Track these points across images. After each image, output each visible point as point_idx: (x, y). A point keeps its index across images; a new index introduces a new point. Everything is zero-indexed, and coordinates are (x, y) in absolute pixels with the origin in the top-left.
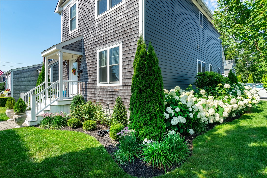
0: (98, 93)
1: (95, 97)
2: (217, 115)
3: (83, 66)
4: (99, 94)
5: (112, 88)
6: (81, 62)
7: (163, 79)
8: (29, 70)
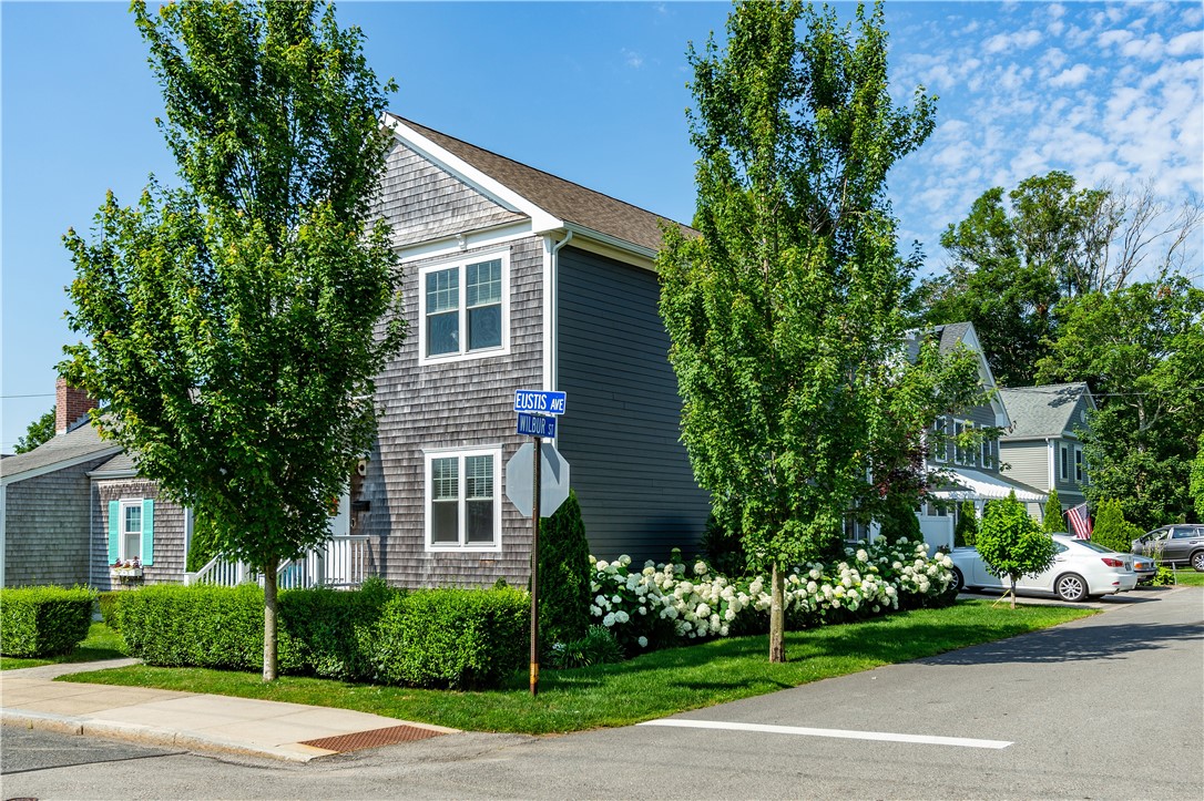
0: (429, 572)
1: (418, 582)
2: (715, 618)
3: (372, 489)
4: (430, 576)
5: (474, 557)
6: (363, 477)
7: (589, 543)
8: (58, 475)
